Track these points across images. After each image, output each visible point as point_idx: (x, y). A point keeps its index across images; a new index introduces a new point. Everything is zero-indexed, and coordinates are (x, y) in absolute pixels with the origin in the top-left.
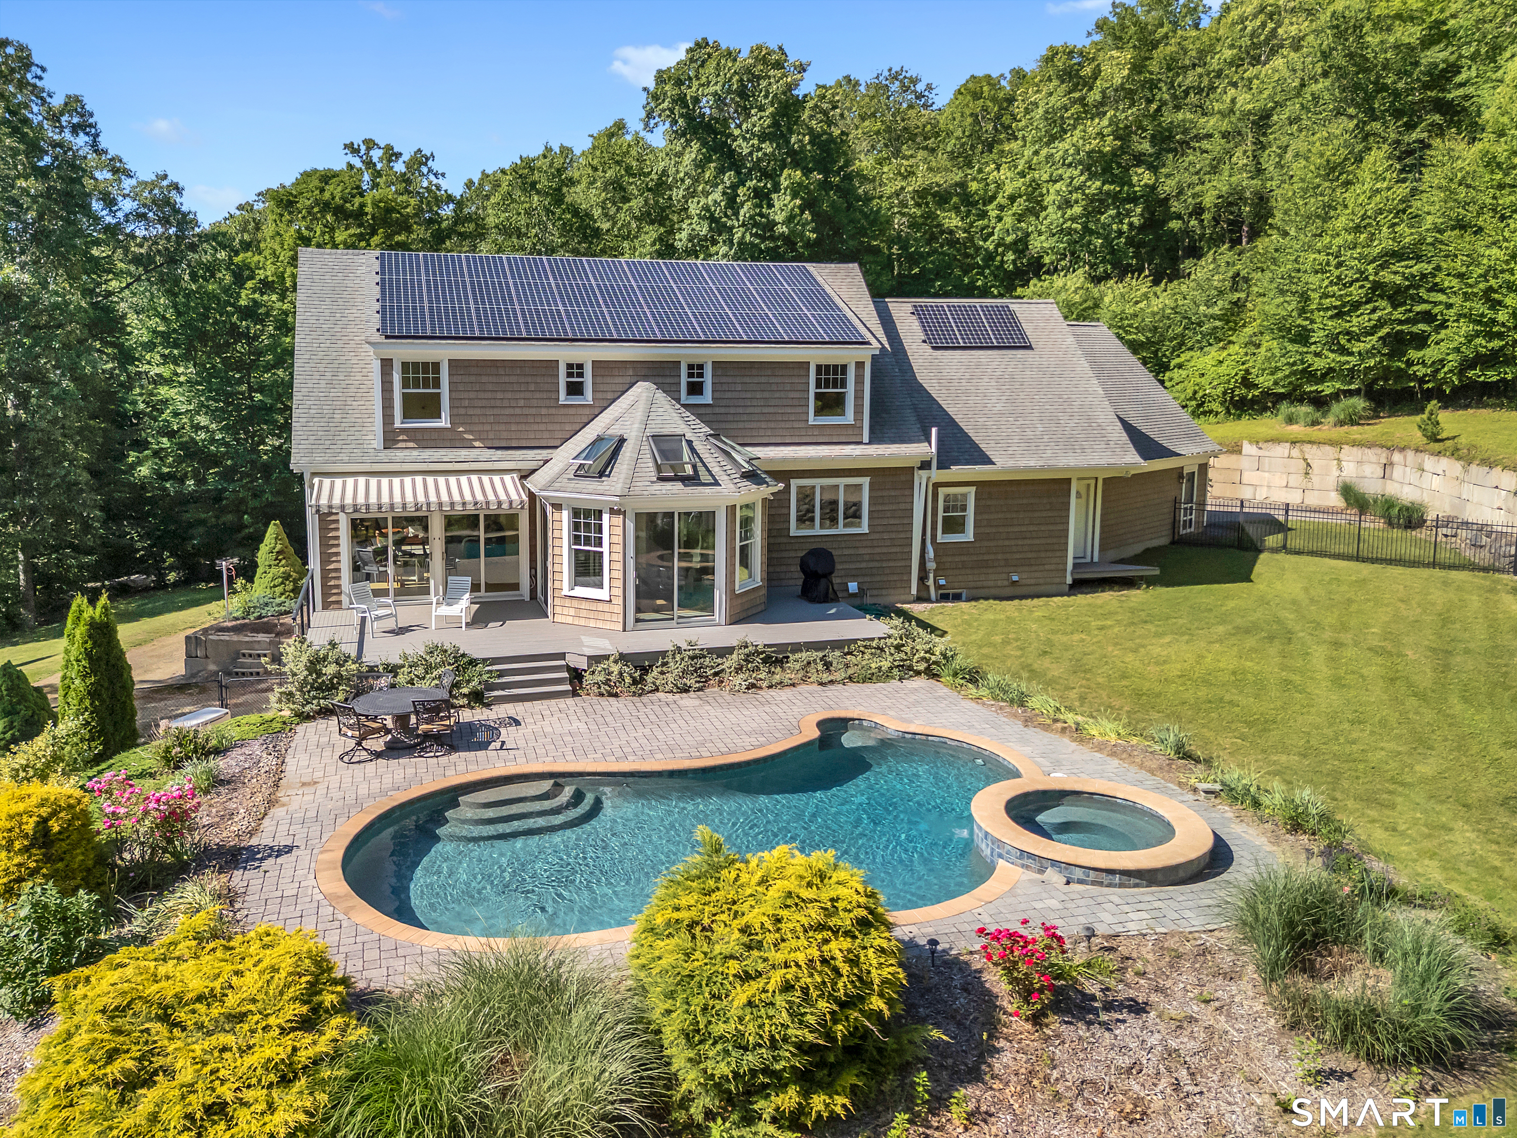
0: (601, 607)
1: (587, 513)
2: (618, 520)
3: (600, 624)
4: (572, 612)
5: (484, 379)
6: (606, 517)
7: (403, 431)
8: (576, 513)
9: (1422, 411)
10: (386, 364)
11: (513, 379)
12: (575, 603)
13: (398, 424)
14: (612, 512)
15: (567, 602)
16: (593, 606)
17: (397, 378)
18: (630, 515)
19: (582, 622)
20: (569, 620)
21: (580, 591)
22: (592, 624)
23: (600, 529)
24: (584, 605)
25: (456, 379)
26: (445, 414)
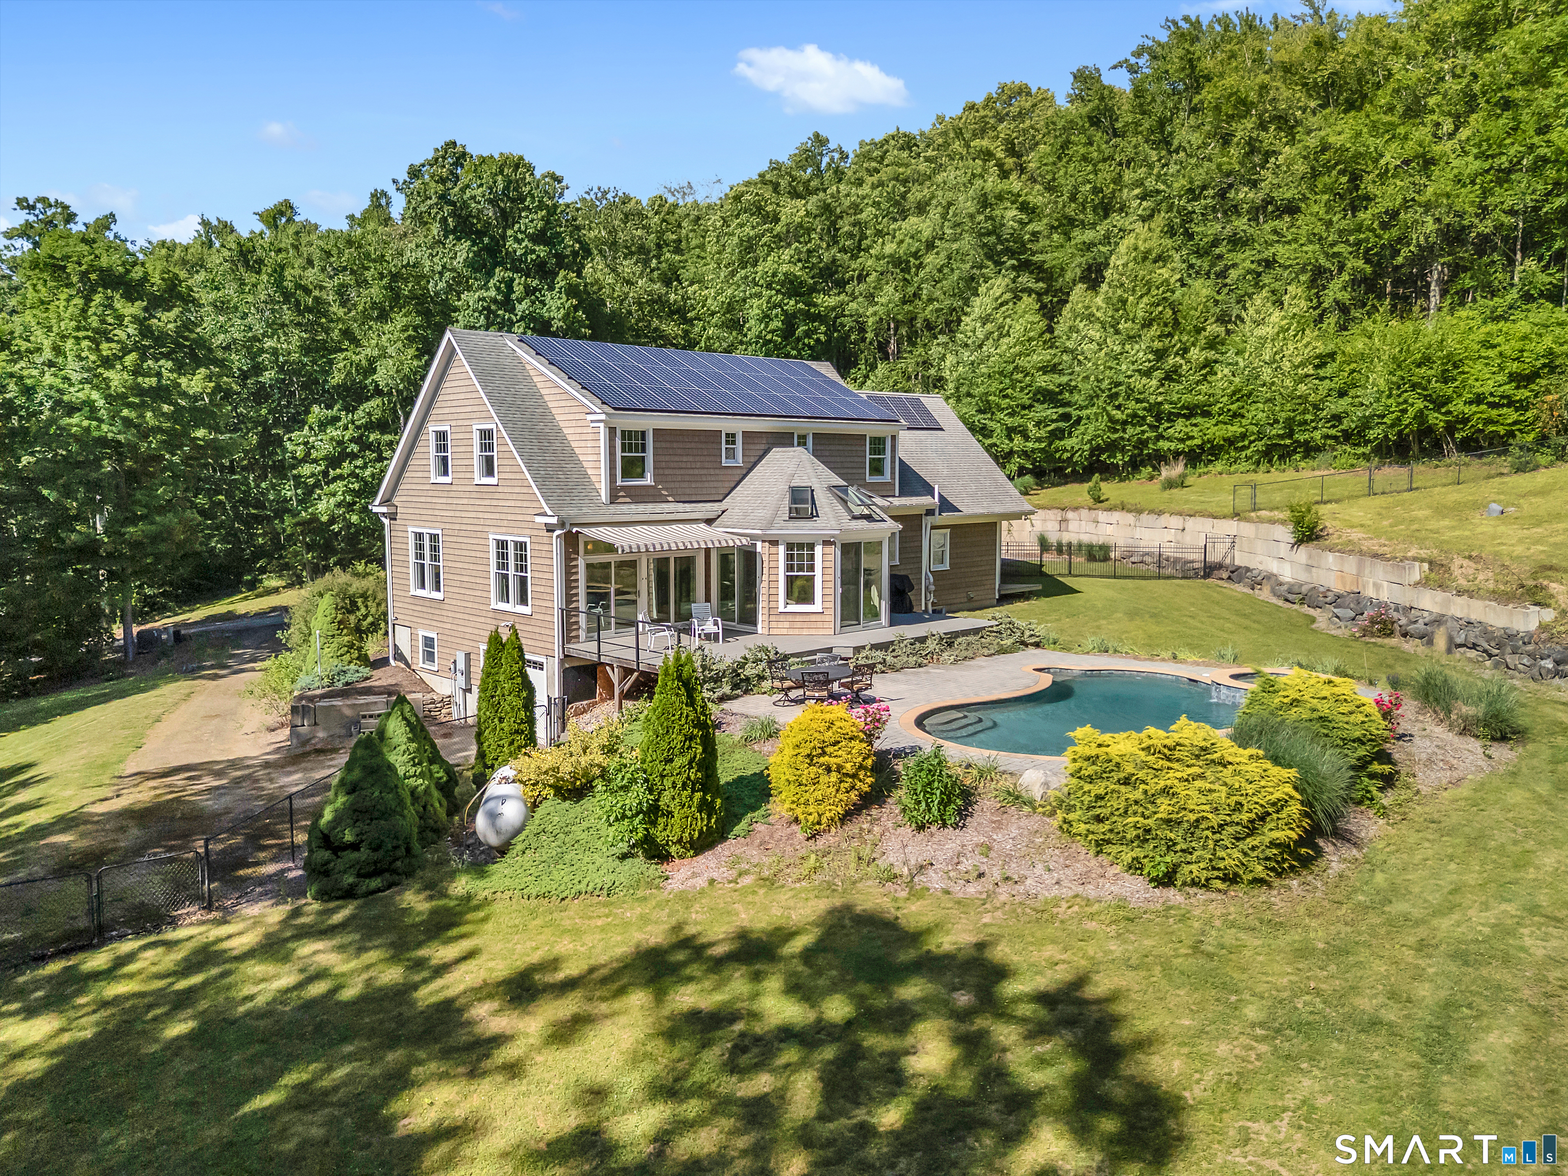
0: (813, 618)
1: (801, 546)
2: (830, 549)
3: (813, 632)
4: (787, 625)
5: (675, 445)
6: (818, 550)
7: (623, 488)
8: (790, 547)
9: (1089, 480)
10: (612, 431)
11: (693, 445)
12: (790, 618)
13: (619, 483)
14: (826, 543)
15: (782, 618)
16: (806, 618)
17: (618, 443)
18: (839, 545)
19: (797, 632)
20: (785, 632)
21: (794, 608)
22: (805, 632)
23: (812, 557)
24: (798, 618)
25: (658, 445)
26: (649, 475)
